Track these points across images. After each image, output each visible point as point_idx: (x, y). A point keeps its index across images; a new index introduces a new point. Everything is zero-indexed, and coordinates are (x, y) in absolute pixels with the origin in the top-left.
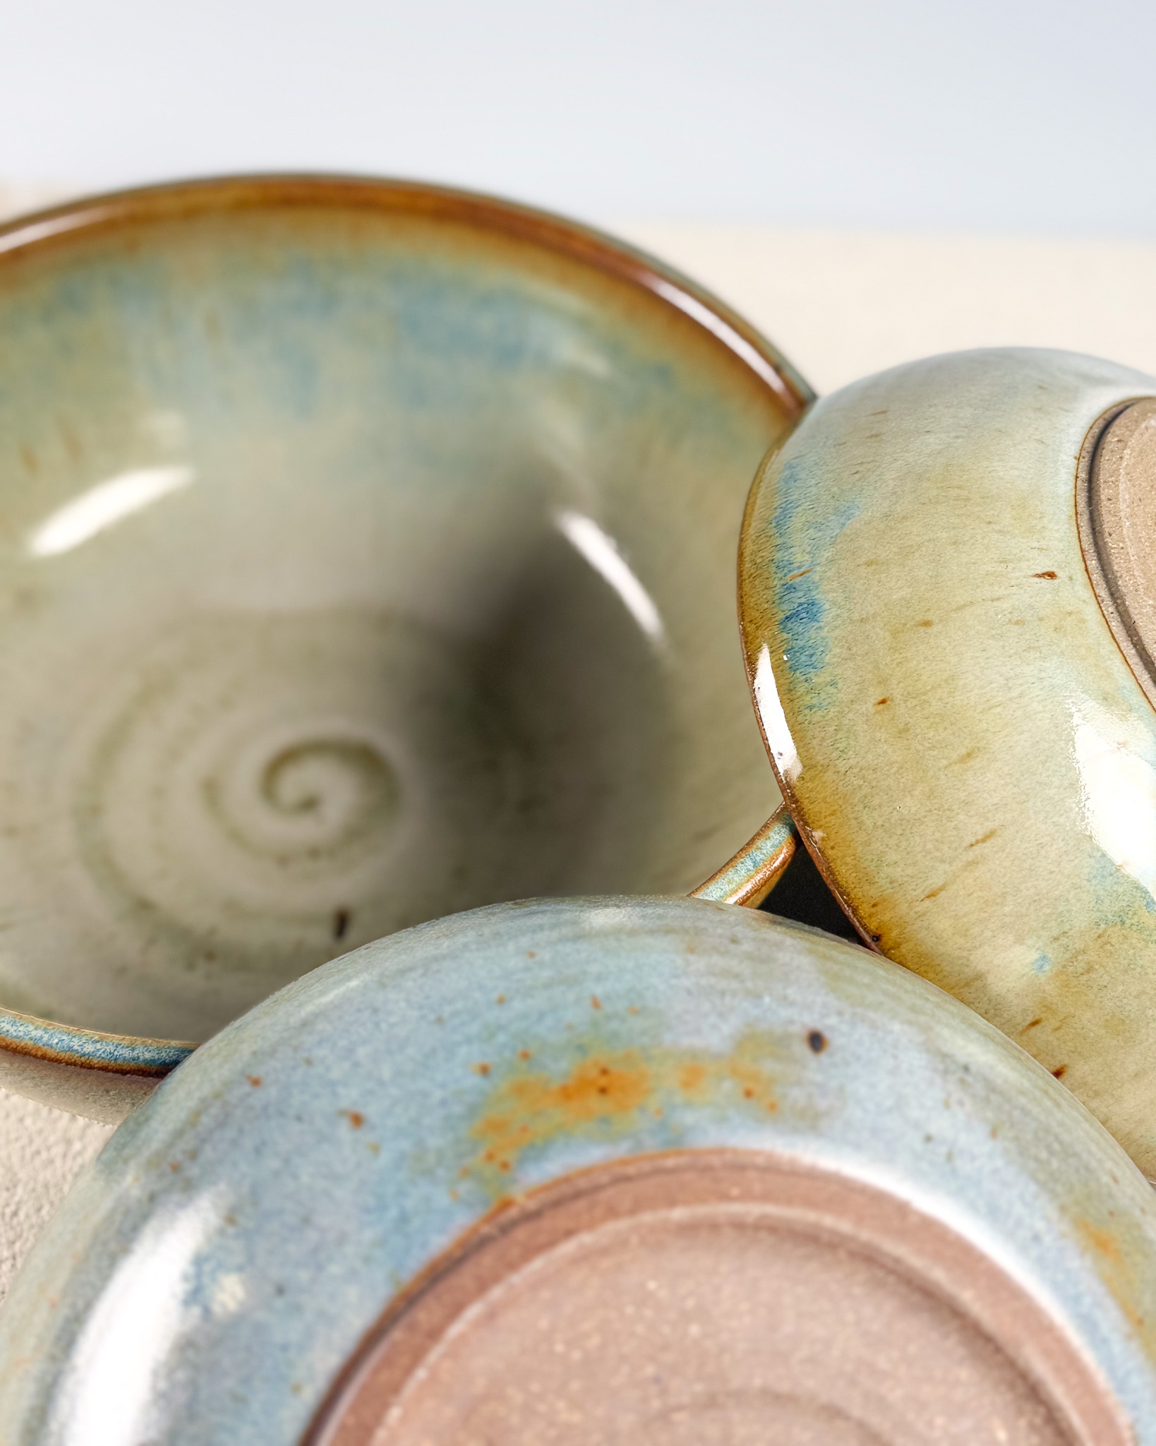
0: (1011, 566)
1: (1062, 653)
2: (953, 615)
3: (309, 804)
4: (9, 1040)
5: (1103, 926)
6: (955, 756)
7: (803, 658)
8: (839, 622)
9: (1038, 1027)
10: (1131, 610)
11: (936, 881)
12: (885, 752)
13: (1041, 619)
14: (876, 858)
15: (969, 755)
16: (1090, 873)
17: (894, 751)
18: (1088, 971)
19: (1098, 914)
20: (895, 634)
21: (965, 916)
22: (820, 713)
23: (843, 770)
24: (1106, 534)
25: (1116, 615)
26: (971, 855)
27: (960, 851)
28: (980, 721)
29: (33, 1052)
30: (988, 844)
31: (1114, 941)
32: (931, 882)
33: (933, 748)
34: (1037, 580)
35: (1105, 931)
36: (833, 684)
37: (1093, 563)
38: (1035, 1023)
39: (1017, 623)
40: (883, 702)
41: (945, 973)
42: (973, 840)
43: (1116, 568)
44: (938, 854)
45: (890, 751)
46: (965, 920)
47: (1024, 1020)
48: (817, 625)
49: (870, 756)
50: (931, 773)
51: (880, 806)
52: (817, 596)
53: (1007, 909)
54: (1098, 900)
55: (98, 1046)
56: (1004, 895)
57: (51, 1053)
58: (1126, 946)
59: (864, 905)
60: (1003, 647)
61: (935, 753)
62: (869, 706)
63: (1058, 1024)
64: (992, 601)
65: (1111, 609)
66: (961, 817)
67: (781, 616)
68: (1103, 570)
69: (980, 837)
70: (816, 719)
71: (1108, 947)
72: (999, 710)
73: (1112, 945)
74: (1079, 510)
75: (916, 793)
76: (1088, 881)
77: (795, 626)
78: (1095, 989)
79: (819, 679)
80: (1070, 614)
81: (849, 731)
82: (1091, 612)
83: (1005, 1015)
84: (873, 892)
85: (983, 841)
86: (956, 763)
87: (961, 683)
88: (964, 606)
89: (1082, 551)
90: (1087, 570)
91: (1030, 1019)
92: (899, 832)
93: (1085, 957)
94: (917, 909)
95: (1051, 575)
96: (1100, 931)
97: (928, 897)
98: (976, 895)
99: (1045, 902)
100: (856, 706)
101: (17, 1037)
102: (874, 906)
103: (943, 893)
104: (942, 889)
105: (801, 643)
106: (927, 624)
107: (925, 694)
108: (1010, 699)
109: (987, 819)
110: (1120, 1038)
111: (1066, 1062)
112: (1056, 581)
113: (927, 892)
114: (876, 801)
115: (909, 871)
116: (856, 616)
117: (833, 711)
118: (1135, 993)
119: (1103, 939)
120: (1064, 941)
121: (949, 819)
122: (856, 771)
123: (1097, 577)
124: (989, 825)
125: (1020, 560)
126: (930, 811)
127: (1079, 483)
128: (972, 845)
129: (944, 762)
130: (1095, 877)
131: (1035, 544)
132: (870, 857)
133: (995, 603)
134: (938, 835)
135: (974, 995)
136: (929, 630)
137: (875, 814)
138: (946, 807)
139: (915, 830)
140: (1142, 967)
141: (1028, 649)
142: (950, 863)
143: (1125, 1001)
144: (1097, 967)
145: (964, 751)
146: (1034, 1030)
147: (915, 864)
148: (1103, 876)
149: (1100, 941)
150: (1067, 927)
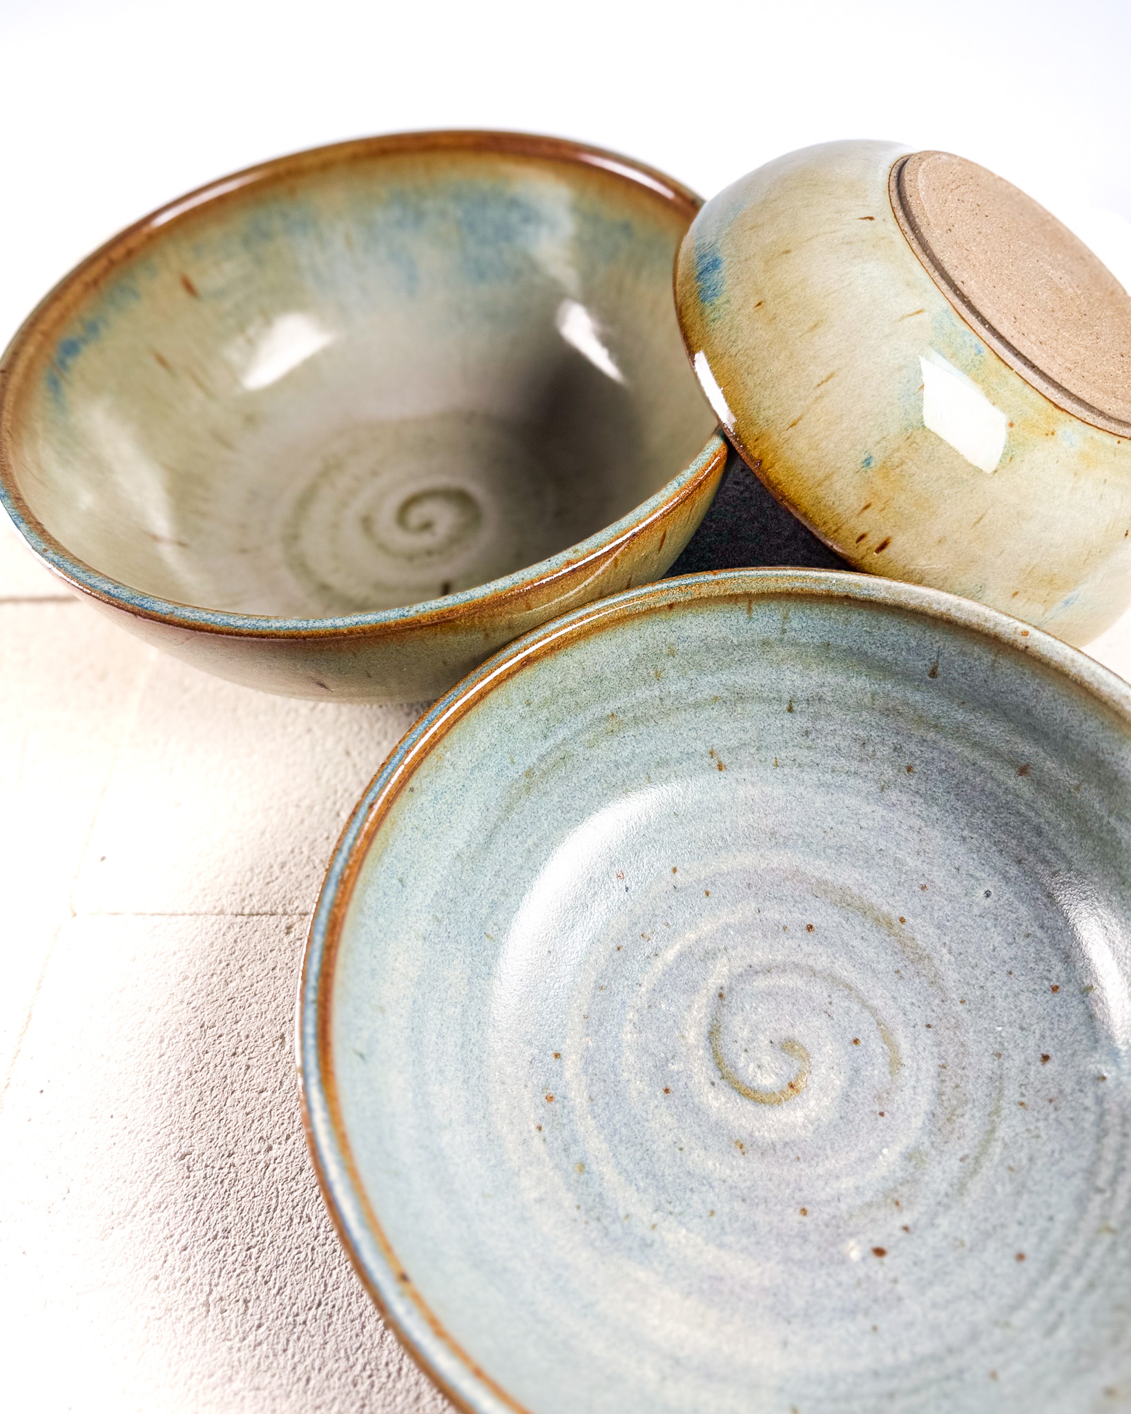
0: (843, 215)
1: (878, 259)
2: (804, 244)
3: (427, 526)
4: (190, 622)
5: (910, 431)
6: (806, 328)
7: (709, 292)
8: (732, 264)
9: (869, 509)
10: (925, 234)
11: (795, 415)
12: (761, 335)
13: (863, 241)
14: (756, 407)
15: (816, 326)
16: (899, 394)
17: (767, 333)
18: (901, 464)
19: (907, 422)
20: (767, 263)
21: (816, 435)
22: (720, 322)
23: (734, 354)
24: (908, 196)
25: (915, 240)
26: (818, 392)
27: (811, 390)
28: (823, 303)
29: (206, 628)
30: (830, 382)
31: (918, 440)
32: (792, 416)
33: (792, 325)
34: (861, 221)
35: (911, 434)
36: (728, 302)
37: (900, 214)
38: (867, 507)
39: (847, 243)
40: (759, 304)
41: (804, 479)
42: (820, 381)
43: (914, 212)
44: (796, 395)
45: (764, 334)
46: (817, 438)
47: (859, 506)
48: (718, 271)
49: (751, 340)
50: (791, 342)
51: (758, 371)
52: (719, 255)
53: (844, 426)
54: (906, 412)
55: (246, 621)
56: (841, 417)
57: (217, 628)
58: (927, 444)
59: (750, 441)
60: (838, 258)
61: (794, 328)
62: (750, 309)
63: (883, 506)
64: (831, 233)
65: (912, 237)
66: (811, 367)
67: (698, 273)
68: (906, 217)
69: (824, 379)
70: (717, 326)
71: (914, 445)
72: (834, 295)
73: (917, 444)
74: (891, 189)
75: (782, 357)
76: (899, 399)
77: (707, 276)
78: (907, 477)
79: (718, 301)
80: (883, 238)
81: (738, 328)
82: (898, 238)
83: (846, 504)
84: (756, 431)
85: (827, 381)
86: (807, 332)
87: (810, 282)
88: (812, 238)
89: (893, 208)
90: (895, 217)
91: (863, 504)
92: (771, 385)
93: (899, 454)
94: (785, 436)
95: (871, 218)
96: (908, 435)
97: (792, 426)
98: (822, 419)
99: (870, 417)
100: (742, 311)
101: (195, 620)
102: (756, 440)
103: (801, 422)
104: (800, 419)
105: (708, 285)
106: (788, 252)
107: (785, 294)
108: (843, 288)
109: (829, 366)
110: (926, 513)
111: (890, 534)
112: (873, 221)
113: (791, 423)
114: (756, 368)
115: (779, 411)
116: (743, 258)
117: (728, 318)
118: (935, 478)
119: (910, 440)
120: (884, 443)
121: (803, 370)
122: (742, 352)
123: (902, 220)
124: (830, 370)
125: (850, 211)
126: (791, 367)
127: (891, 177)
128: (819, 385)
129: (800, 333)
130: (903, 396)
131: (861, 203)
132: (752, 407)
133: (832, 234)
134: (796, 383)
135: (824, 492)
136: (789, 255)
137: (755, 377)
138: (801, 362)
139: (781, 382)
140: (939, 458)
141: (855, 257)
142: (805, 400)
143: (928, 484)
144: (907, 460)
145: (812, 324)
146: (866, 512)
147: (781, 405)
148: (909, 395)
149: (909, 441)
150: (885, 433)
